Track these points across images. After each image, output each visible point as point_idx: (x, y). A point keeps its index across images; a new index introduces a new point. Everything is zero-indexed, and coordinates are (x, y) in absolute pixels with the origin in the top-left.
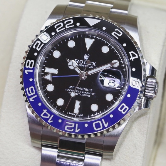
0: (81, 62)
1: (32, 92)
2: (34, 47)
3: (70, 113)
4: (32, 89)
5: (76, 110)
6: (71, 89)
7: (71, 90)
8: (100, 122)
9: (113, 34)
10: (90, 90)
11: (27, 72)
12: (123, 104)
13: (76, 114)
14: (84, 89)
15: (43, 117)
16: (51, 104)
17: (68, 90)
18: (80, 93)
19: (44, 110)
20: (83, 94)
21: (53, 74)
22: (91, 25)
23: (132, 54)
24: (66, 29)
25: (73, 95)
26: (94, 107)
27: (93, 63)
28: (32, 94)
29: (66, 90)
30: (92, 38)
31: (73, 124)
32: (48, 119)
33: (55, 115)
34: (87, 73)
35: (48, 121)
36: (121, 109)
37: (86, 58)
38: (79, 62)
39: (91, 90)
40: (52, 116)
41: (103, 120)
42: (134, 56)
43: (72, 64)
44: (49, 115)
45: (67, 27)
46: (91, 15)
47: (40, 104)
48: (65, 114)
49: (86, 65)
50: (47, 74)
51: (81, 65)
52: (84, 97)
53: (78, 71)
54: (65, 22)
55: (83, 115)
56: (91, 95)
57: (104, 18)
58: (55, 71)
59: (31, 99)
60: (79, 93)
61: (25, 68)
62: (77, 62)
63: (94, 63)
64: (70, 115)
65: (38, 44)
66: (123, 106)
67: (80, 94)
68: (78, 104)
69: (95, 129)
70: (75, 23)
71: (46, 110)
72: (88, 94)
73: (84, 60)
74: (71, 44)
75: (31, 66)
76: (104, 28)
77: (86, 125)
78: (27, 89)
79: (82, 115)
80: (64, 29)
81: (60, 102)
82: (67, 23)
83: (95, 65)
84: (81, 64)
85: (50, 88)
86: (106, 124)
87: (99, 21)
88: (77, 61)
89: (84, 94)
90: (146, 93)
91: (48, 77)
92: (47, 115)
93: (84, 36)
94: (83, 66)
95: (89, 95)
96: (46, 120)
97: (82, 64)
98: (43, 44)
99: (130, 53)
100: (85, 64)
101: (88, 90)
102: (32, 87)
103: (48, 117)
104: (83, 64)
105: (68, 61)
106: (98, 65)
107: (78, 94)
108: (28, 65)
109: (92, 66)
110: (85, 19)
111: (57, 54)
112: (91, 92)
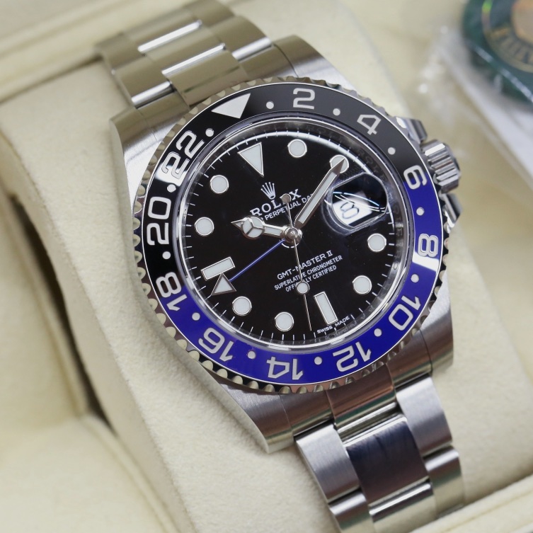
0: (266, 208)
1: (217, 340)
2: (151, 243)
3: (319, 331)
4: (211, 335)
5: (329, 314)
6: (286, 278)
7: (289, 281)
8: (400, 307)
9: (296, 105)
10: (327, 255)
11: (175, 305)
12: (422, 237)
13: (333, 325)
14: (312, 262)
15: (276, 377)
17: (281, 285)
18: (311, 275)
19: (268, 362)
20: (317, 272)
21: (228, 274)
22: (239, 116)
23: (364, 120)
24: (191, 160)
25: (303, 288)
26: (362, 285)
27: (291, 193)
28: (219, 346)
29: (277, 287)
30: (252, 143)
31: (350, 349)
32: (290, 373)
34: (299, 223)
35: (293, 379)
37: (271, 194)
38: (261, 212)
39: (330, 253)
40: (295, 361)
41: (404, 299)
42: (370, 122)
43: (252, 225)
44: (287, 365)
45: (191, 155)
46: (222, 95)
47: (252, 355)
48: (310, 339)
49: (279, 208)
50: (214, 281)
51: (270, 215)
52: (324, 277)
53: (275, 232)
54: (179, 147)
55: (350, 317)
56: (336, 264)
57: (253, 85)
58: (227, 264)
59: (224, 358)
60: (308, 276)
61: (166, 301)
62: (257, 213)
63: (294, 192)
64: (322, 334)
65: (153, 230)
66: (425, 241)
67: (312, 278)
68: (322, 300)
69: (401, 328)
70: (201, 136)
71: (273, 358)
72: (327, 267)
73: (269, 201)
74: (220, 184)
76: (270, 105)
77: (378, 333)
78: (201, 342)
79: (347, 318)
80: (187, 162)
81: (284, 321)
82: (184, 144)
83: (299, 196)
84: (268, 213)
86: (415, 302)
87: (246, 98)
88: (255, 212)
89: (320, 271)
91: (223, 287)
92: (283, 368)
94: (276, 213)
95: (332, 265)
96: (288, 378)
97: (271, 211)
98: (167, 225)
100: (275, 207)
101: (323, 256)
102: (210, 330)
103: (287, 370)
104: (273, 210)
105: (239, 225)
106: (308, 190)
107: (308, 280)
108: (166, 290)
109: (295, 201)
110: (215, 111)
111: (205, 226)
112: (331, 258)
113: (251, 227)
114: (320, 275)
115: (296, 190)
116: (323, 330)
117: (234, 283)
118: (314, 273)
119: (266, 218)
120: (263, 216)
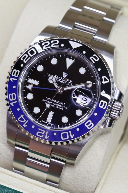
0: (60, 78)
1: (14, 98)
2: (22, 59)
3: (43, 121)
4: (14, 95)
5: (49, 119)
6: (48, 100)
7: (48, 102)
8: (67, 133)
9: (91, 58)
10: (64, 104)
11: (12, 80)
12: (90, 121)
13: (48, 123)
14: (58, 102)
15: (19, 121)
16: (28, 110)
17: (45, 101)
18: (55, 105)
19: (21, 115)
20: (57, 106)
21: (34, 85)
23: (105, 78)
24: (51, 48)
26: (65, 120)
27: (70, 80)
28: (13, 100)
29: (43, 100)
30: (73, 59)
31: (44, 131)
32: (24, 123)
33: (30, 121)
34: (63, 89)
35: (23, 125)
36: (87, 124)
37: (65, 76)
38: (58, 78)
40: (28, 121)
41: (70, 132)
43: (52, 79)
44: (25, 120)
45: (52, 46)
46: (75, 39)
47: (18, 110)
48: (39, 121)
49: (63, 81)
50: (29, 84)
51: (59, 81)
52: (58, 109)
53: (56, 86)
54: (52, 42)
55: (54, 125)
56: (64, 108)
58: (36, 83)
59: (12, 104)
60: (54, 105)
61: (11, 77)
62: (57, 77)
63: (71, 81)
64: (43, 122)
65: (25, 56)
66: (89, 123)
68: (51, 114)
69: (63, 139)
70: (59, 44)
71: (23, 115)
72: (61, 107)
73: (62, 77)
74: (54, 61)
75: (16, 75)
76: (84, 52)
77: (55, 134)
78: (10, 95)
80: (50, 47)
81: (37, 110)
82: (54, 42)
83: (71, 83)
84: (59, 80)
85: (30, 96)
86: (72, 135)
87: (81, 45)
88: (56, 76)
90: (111, 114)
91: (30, 87)
92: (23, 120)
93: (66, 57)
94: (61, 82)
95: (62, 108)
96: (22, 124)
97: (60, 80)
98: (30, 58)
99: (103, 77)
100: (63, 80)
101: (62, 103)
102: (15, 94)
103: (23, 122)
104: (61, 80)
105: (49, 76)
106: (74, 84)
107: (53, 106)
108: (14, 74)
109: (69, 83)
110: (70, 41)
111: (40, 68)
112: (64, 106)
113: (51, 79)
114: (57, 107)
115: (72, 81)
116: (44, 122)
117: (33, 89)
118: (56, 106)
119: (58, 81)
120: (57, 80)
